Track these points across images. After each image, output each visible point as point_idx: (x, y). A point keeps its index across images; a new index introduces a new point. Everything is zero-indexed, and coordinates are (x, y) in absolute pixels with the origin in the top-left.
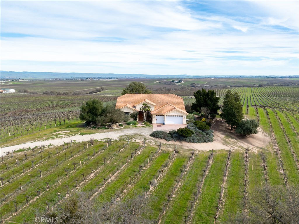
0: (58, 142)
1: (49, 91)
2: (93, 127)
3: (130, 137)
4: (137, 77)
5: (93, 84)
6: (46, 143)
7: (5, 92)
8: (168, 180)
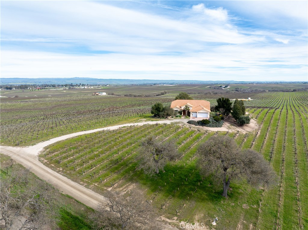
0: (141, 124)
1: (128, 94)
2: (158, 118)
3: (176, 123)
4: (193, 83)
5: (159, 88)
6: (136, 124)
7: (100, 94)
8: (191, 142)
